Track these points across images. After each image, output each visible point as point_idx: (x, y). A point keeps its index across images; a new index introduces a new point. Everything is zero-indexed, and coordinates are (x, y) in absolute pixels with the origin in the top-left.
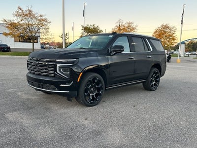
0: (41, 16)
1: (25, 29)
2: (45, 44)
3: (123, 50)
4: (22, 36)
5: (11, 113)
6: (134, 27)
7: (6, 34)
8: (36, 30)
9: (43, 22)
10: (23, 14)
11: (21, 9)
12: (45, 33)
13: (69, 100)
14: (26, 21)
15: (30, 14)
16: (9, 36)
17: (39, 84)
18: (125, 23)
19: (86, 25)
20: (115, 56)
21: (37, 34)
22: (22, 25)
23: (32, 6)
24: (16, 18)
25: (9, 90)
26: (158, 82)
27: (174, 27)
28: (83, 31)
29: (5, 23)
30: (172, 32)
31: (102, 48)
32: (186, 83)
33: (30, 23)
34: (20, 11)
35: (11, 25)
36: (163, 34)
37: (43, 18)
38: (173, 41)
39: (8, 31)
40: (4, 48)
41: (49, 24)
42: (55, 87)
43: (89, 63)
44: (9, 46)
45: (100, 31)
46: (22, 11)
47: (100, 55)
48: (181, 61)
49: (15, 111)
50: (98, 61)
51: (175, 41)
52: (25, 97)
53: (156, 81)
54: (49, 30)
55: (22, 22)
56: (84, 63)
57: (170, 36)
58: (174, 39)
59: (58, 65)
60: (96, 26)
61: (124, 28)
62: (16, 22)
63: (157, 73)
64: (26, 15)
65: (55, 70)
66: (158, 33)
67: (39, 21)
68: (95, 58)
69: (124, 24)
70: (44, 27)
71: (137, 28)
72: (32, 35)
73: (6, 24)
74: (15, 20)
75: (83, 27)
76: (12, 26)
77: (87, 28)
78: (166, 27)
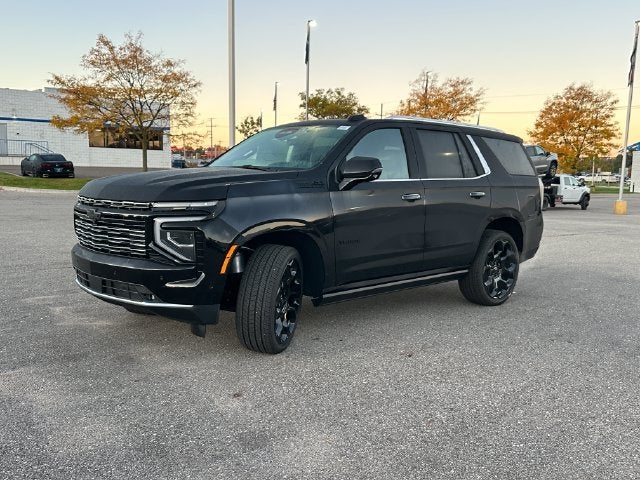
0: (169, 64)
1: (118, 105)
2: (190, 152)
3: (379, 174)
4: (111, 129)
5: (11, 372)
6: (473, 94)
7: (60, 123)
8: (155, 107)
9: (174, 82)
10: (114, 59)
11: (106, 43)
12: (182, 118)
13: (197, 332)
14: (124, 81)
15: (134, 60)
16: (71, 130)
17: (104, 282)
18: (442, 83)
19: (313, 92)
20: (353, 194)
21: (158, 123)
22: (110, 94)
23: (141, 34)
24: (91, 71)
25: (29, 300)
26: (512, 276)
27: (609, 95)
28: (305, 111)
29: (58, 86)
30: (603, 112)
31: (311, 165)
32: (617, 280)
33: (137, 85)
34: (105, 50)
35: (75, 92)
36: (572, 119)
37: (176, 70)
38: (605, 141)
39: (66, 114)
40: (53, 165)
41: (194, 90)
42: (148, 292)
43: (260, 213)
44: (68, 160)
45: (360, 110)
46: (112, 49)
47: (301, 189)
48: (628, 207)
49: (23, 364)
50: (295, 207)
51: (613, 141)
52: (70, 321)
53: (506, 275)
54: (196, 110)
55: (109, 85)
56: (241, 214)
57: (596, 123)
58: (609, 135)
59: (159, 221)
60: (345, 94)
61: (440, 101)
62: (90, 83)
63: (508, 246)
64: (124, 62)
65: (150, 237)
66: (554, 115)
67: (165, 79)
68: (283, 197)
69: (438, 85)
70: (179, 99)
71: (484, 98)
72: (141, 126)
73: (63, 91)
74: (90, 78)
75: (303, 98)
76: (81, 96)
77: (317, 100)
78: (583, 94)
